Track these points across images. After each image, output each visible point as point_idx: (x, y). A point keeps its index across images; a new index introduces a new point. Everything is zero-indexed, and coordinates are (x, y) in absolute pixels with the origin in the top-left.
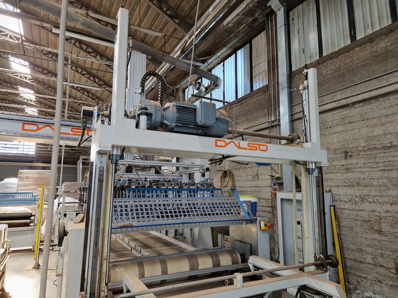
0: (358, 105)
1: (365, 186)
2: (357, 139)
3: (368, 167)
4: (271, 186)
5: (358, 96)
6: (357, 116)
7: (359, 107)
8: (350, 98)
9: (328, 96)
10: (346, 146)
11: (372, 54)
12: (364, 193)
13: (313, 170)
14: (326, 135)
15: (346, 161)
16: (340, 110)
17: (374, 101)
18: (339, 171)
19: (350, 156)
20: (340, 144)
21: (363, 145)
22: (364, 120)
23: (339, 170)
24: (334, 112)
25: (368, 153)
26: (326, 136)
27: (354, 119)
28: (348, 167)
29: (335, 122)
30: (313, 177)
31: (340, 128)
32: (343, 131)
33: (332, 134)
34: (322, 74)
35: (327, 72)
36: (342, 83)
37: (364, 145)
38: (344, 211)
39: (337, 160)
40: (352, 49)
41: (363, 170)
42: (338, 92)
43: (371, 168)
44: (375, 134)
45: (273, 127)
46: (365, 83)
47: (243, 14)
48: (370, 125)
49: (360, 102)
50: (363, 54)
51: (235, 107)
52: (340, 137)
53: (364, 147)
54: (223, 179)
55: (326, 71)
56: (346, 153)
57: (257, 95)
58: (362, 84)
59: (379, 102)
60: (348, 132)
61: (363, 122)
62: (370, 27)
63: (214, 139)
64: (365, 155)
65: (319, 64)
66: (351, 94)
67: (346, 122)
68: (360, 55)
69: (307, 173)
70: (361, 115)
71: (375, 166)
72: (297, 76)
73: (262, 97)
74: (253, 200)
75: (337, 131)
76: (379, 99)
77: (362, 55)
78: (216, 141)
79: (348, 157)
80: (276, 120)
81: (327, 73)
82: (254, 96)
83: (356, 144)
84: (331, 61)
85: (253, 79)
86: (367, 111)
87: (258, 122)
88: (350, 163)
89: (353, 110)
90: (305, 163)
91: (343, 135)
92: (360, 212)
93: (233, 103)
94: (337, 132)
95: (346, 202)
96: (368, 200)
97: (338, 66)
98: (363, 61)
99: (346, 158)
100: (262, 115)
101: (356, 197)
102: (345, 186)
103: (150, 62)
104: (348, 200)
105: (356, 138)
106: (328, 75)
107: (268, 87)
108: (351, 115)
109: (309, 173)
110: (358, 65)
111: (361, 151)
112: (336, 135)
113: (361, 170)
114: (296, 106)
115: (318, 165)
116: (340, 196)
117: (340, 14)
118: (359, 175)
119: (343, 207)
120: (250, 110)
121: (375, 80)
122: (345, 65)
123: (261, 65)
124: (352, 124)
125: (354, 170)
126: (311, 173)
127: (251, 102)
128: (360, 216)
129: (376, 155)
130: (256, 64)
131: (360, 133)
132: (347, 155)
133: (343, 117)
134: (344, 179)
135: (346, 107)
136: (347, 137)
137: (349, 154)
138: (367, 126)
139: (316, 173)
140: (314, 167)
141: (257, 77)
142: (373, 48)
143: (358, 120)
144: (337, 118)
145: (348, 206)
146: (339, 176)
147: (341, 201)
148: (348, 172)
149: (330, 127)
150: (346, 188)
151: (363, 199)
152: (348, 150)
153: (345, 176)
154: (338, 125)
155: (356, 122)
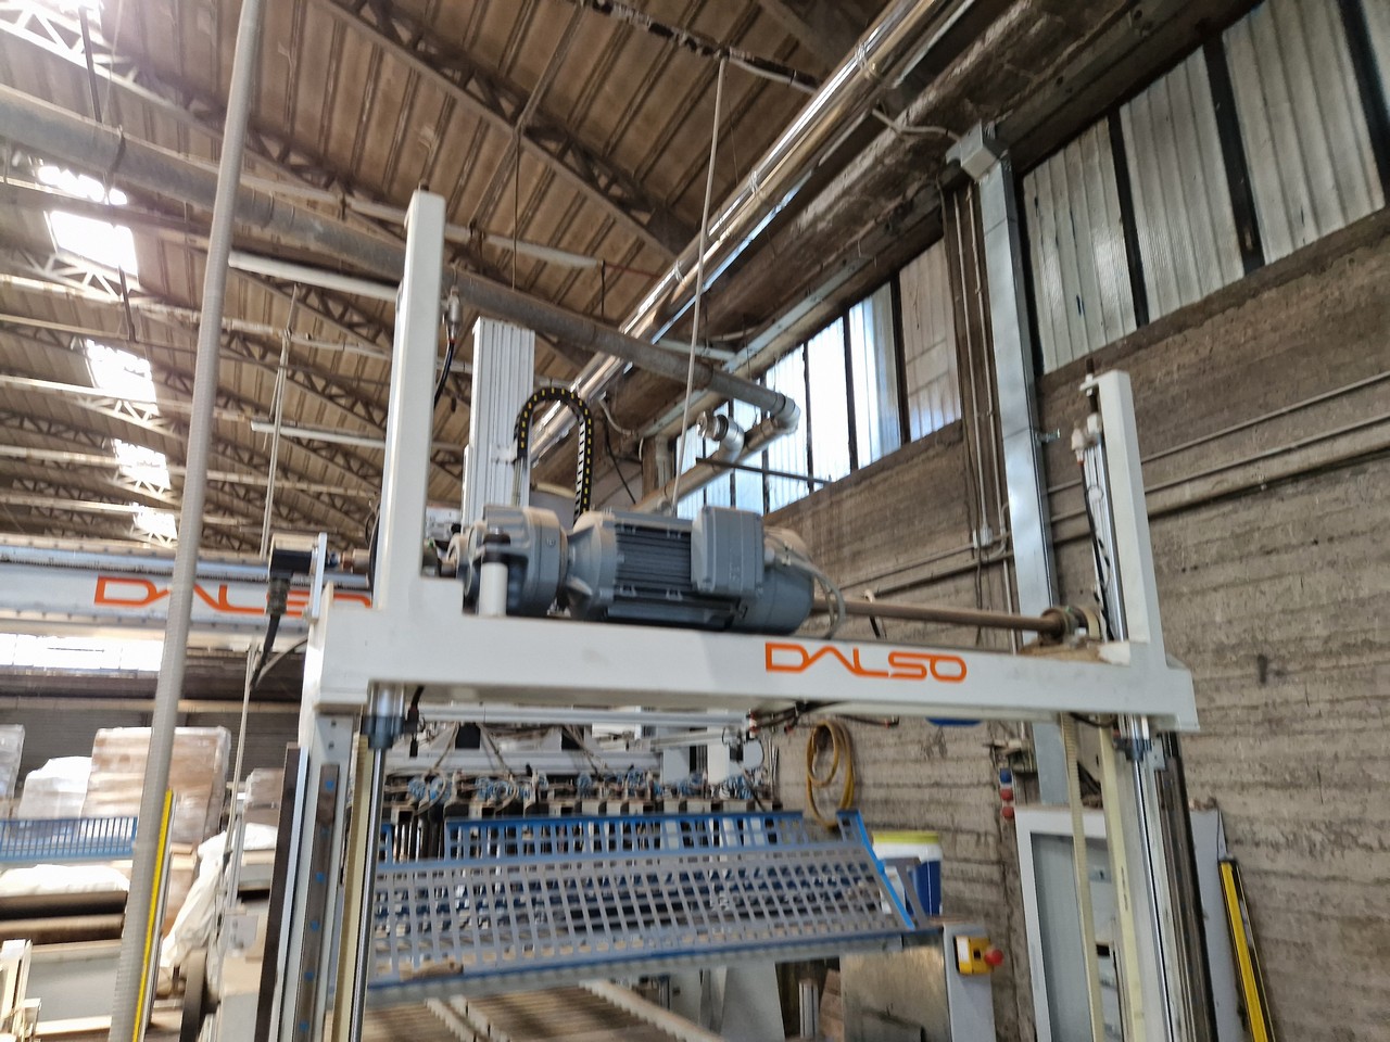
0: (1289, 490)
1: (1344, 786)
2: (1299, 611)
3: (1350, 715)
4: (993, 785)
5: (1288, 458)
6: (1290, 528)
7: (1295, 495)
8: (1261, 464)
9: (1179, 457)
10: (1260, 637)
11: (1326, 313)
12: (1342, 815)
13: (1144, 746)
14: (1180, 596)
15: (1264, 692)
16: (1228, 507)
17: (1346, 474)
18: (1239, 728)
19: (1279, 674)
20: (1237, 629)
21: (1320, 631)
22: (1316, 542)
23: (1240, 723)
24: (1205, 514)
25: (1344, 661)
26: (1184, 600)
27: (1280, 539)
28: (1275, 714)
29: (1213, 550)
30: (1147, 771)
31: (1231, 571)
32: (1245, 583)
33: (1203, 592)
34: (1152, 381)
35: (1169, 373)
36: (1226, 414)
37: (1325, 633)
38: (1273, 882)
39: (1230, 690)
40: (1254, 296)
41: (1332, 725)
42: (1213, 445)
43: (1360, 716)
44: (1364, 593)
45: (986, 566)
46: (1311, 412)
47: (864, 190)
48: (1341, 559)
49: (1295, 477)
50: (1293, 311)
51: (851, 496)
52: (1233, 603)
53: (1327, 640)
54: (815, 758)
55: (1164, 371)
56: (1263, 661)
57: (923, 456)
58: (1299, 417)
59: (1367, 476)
60: (1265, 587)
61: (1315, 548)
62: (1309, 220)
63: (758, 643)
64: (1334, 667)
65: (1140, 347)
66: (1262, 448)
67: (1253, 547)
68: (1283, 316)
69: (1122, 755)
70: (1305, 525)
71: (1374, 710)
72: (1064, 390)
73: (943, 462)
74: (925, 851)
75: (1221, 580)
76: (1366, 466)
77: (1289, 317)
78: (769, 648)
79: (1270, 677)
80: (996, 543)
81: (1168, 380)
82: (915, 460)
83: (1295, 630)
84: (1178, 338)
85: (909, 400)
86: (1328, 510)
87: (935, 550)
88: (1278, 700)
89: (1273, 506)
90: (1112, 722)
91: (1244, 596)
92: (1336, 888)
93: (842, 484)
94: (1222, 586)
95: (1276, 846)
96: (1361, 840)
97: (1204, 352)
98: (1293, 336)
99: (1263, 679)
100: (944, 525)
101: (1313, 826)
102: (1267, 785)
103: (556, 352)
104: (1282, 840)
105: (1291, 606)
106: (1172, 383)
107: (961, 428)
108: (1267, 523)
109: (1129, 757)
110: (1279, 350)
111: (1316, 655)
112: (1221, 594)
113: (1322, 724)
114: (1065, 494)
115: (1160, 727)
116: (1252, 824)
117: (1200, 179)
118: (1315, 745)
119: (1266, 865)
120: (902, 507)
121: (1345, 401)
122: (1232, 348)
123: (934, 353)
124: (1274, 558)
125: (1298, 727)
126: (1136, 755)
127: (907, 478)
128: (1335, 901)
129: (1373, 671)
130: (918, 349)
131: (1306, 588)
132: (1265, 668)
133: (1238, 531)
134: (1263, 758)
135: (1246, 495)
136: (1261, 604)
137: (1274, 666)
138: (1332, 564)
139: (1155, 757)
140: (1146, 735)
141: (923, 395)
142: (1328, 291)
143: (1294, 541)
144: (1218, 535)
145: (1283, 862)
146: (1241, 748)
147: (1257, 844)
148: (1274, 733)
149: (1196, 568)
150: (1273, 793)
151: (1341, 836)
152: (1267, 651)
153: (1266, 748)
154: (1221, 559)
155: (1288, 548)
